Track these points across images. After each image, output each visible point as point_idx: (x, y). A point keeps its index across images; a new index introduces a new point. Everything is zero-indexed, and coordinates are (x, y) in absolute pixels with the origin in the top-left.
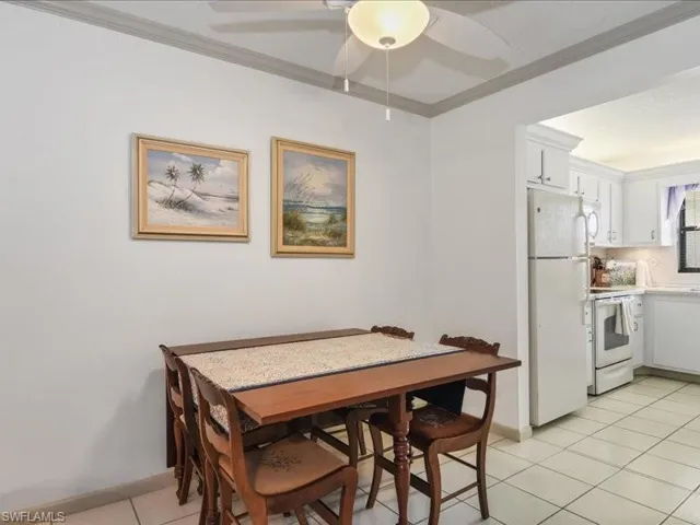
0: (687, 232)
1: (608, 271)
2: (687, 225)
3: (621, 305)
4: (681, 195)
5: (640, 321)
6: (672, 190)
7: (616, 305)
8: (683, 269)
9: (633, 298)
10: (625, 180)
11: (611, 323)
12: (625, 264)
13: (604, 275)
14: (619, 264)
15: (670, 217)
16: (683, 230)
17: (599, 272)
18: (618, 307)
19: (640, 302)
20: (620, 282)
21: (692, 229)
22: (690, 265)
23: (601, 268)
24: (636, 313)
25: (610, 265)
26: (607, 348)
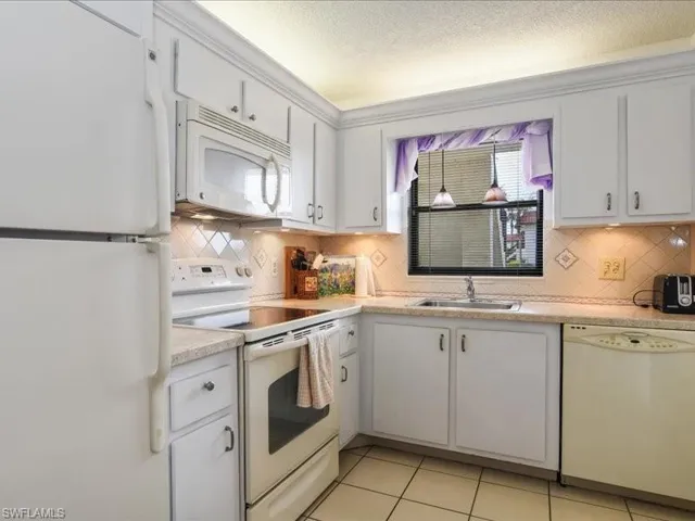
0: (421, 214)
1: (314, 273)
2: (421, 203)
3: (307, 347)
4: (413, 155)
5: (352, 363)
6: (401, 146)
7: (299, 349)
8: (415, 269)
9: (337, 325)
10: (339, 124)
11: (286, 388)
12: (342, 261)
13: (307, 279)
14: (332, 261)
15: (399, 187)
16: (415, 211)
17: (303, 273)
18: (303, 352)
19: (352, 328)
20: (336, 289)
21: (426, 209)
22: (423, 263)
23: (304, 267)
24: (345, 350)
25: (317, 263)
26: (274, 446)
